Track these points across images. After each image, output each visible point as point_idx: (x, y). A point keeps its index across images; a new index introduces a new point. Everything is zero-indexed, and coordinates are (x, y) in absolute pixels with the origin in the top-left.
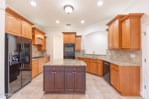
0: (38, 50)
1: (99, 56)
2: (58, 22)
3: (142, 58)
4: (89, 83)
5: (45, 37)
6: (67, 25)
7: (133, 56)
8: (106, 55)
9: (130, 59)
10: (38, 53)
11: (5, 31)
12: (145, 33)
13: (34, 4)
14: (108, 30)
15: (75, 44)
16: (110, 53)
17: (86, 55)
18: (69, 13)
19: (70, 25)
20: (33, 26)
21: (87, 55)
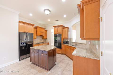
0: (42, 39)
1: (81, 44)
2: (49, 20)
4: (61, 65)
5: (46, 31)
6: (57, 21)
8: (86, 43)
10: (42, 40)
11: (19, 31)
13: (31, 15)
17: (72, 43)
18: (47, 14)
19: (58, 20)
20: (34, 26)
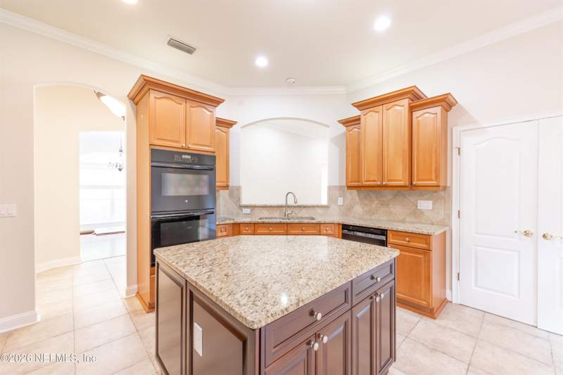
3: (451, 209)
7: (425, 205)
8: (326, 204)
9: (417, 213)
12: (459, 149)
14: (347, 123)
15: (214, 157)
16: (342, 199)
17: (247, 211)
19: (189, 50)
21: (253, 207)
